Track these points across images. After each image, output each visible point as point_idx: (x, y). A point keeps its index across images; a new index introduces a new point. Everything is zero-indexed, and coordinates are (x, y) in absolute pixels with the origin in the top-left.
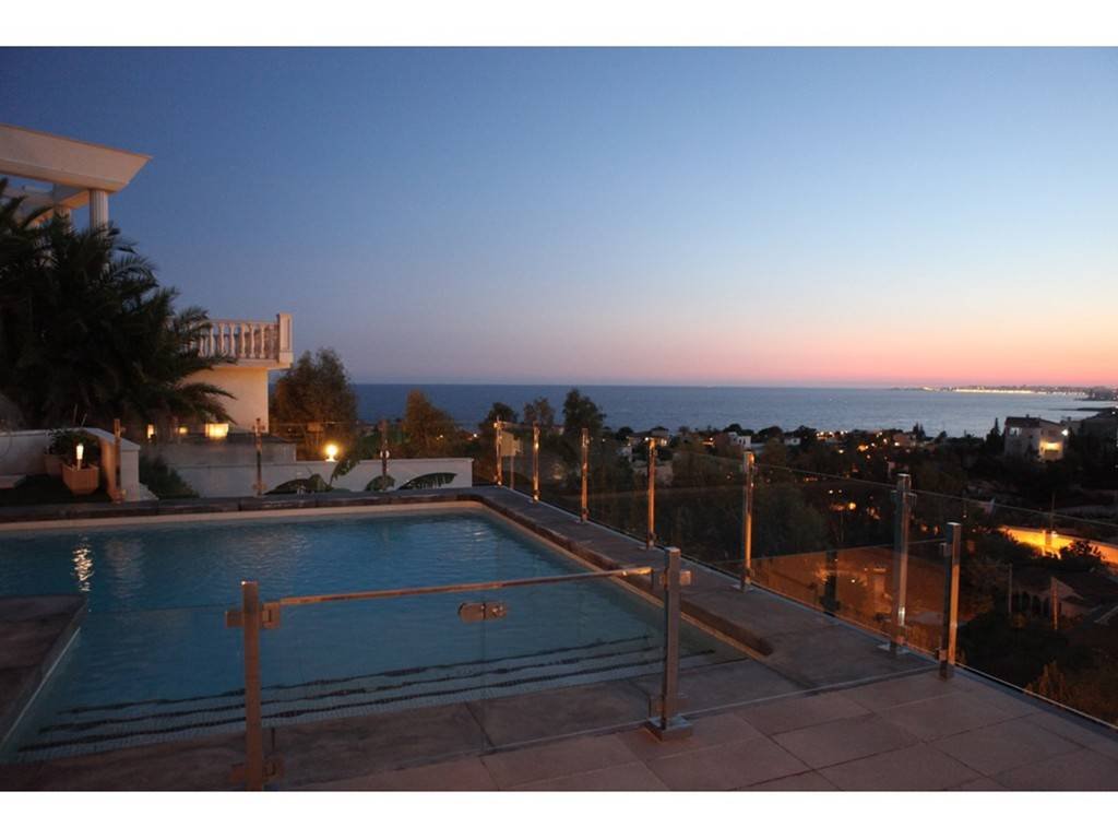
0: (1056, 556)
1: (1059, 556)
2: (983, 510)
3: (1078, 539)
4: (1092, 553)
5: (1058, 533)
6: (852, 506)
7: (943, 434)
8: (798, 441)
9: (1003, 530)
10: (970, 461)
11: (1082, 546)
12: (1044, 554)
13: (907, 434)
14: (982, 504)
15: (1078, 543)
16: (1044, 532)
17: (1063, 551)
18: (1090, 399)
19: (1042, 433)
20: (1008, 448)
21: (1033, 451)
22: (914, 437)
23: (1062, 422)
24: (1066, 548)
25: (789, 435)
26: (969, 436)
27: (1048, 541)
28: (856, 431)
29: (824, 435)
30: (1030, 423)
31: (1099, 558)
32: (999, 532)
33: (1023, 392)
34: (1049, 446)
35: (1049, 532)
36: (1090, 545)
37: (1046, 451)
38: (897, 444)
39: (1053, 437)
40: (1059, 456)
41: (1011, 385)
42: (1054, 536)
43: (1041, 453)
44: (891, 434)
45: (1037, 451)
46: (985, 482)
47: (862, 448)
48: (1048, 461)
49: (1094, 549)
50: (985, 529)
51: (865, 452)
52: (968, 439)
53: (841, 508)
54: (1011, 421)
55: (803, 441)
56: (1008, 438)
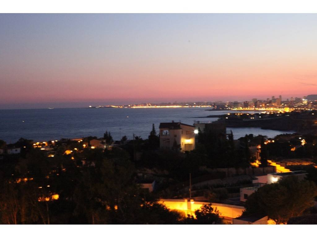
0: (192, 216)
1: (195, 217)
2: (147, 189)
3: (205, 203)
4: (214, 212)
5: (195, 201)
6: (56, 197)
7: (124, 138)
8: (19, 150)
9: (160, 202)
10: (138, 155)
11: (208, 208)
12: (187, 216)
13: (100, 139)
14: (146, 186)
15: (205, 206)
16: (186, 200)
17: (197, 212)
18: (214, 110)
19: (182, 132)
20: (162, 144)
21: (177, 145)
22: (105, 141)
23: (194, 124)
24: (198, 210)
25: (11, 146)
26: (137, 138)
27: (189, 207)
28: (63, 139)
29: (39, 145)
30: (175, 126)
31: (218, 214)
32: (158, 204)
33: (175, 107)
34: (187, 141)
35: (189, 201)
36: (212, 206)
37: (185, 145)
38: (93, 147)
39: (189, 135)
40: (193, 148)
41: (168, 103)
42: (192, 202)
43: (182, 147)
44: (89, 140)
45: (180, 145)
46: (148, 170)
47: (68, 152)
48: (187, 152)
49: (214, 209)
50: (149, 203)
51: (70, 155)
52: (138, 140)
53: (47, 199)
54: (163, 126)
55: (23, 149)
56: (161, 137)
